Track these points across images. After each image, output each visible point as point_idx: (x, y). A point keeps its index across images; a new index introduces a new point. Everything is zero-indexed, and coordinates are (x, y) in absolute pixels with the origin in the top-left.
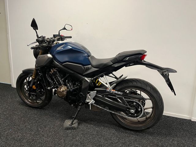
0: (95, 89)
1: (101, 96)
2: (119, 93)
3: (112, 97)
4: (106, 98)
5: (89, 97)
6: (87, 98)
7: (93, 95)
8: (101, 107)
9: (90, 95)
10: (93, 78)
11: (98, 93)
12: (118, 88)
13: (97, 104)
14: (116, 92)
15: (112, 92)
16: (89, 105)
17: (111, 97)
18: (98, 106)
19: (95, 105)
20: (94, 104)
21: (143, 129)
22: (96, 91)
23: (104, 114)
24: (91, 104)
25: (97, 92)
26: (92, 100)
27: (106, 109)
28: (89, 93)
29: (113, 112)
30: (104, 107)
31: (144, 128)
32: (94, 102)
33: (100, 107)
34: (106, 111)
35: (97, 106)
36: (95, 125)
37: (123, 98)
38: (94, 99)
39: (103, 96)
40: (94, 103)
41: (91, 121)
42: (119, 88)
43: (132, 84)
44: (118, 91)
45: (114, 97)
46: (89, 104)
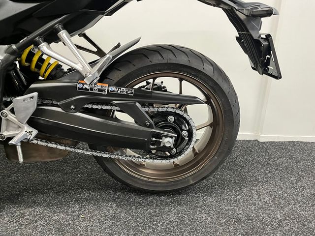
0: (33, 86)
1: (59, 110)
2: (123, 90)
3: (99, 107)
4: (78, 114)
5: (11, 116)
6: (4, 122)
7: (27, 109)
8: (63, 148)
9: (12, 111)
10: (15, 43)
11: (46, 102)
12: (117, 75)
13: (48, 140)
14: (112, 89)
15: (99, 90)
16: (14, 146)
17: (95, 107)
18: (54, 146)
19: (40, 143)
20: (35, 142)
21: (192, 182)
22: (35, 94)
23: (74, 163)
24: (22, 142)
25: (39, 96)
26: (27, 128)
27: (80, 151)
28: (7, 104)
29: (105, 156)
30: (74, 145)
31: (193, 179)
32: (35, 132)
33: (59, 147)
34: (83, 154)
35: (50, 145)
36: (49, 205)
37: (138, 104)
38: (31, 122)
39: (66, 107)
40: (37, 137)
41: (36, 192)
42: (120, 77)
43: (160, 58)
44: (119, 84)
45: (104, 107)
46: (12, 142)
